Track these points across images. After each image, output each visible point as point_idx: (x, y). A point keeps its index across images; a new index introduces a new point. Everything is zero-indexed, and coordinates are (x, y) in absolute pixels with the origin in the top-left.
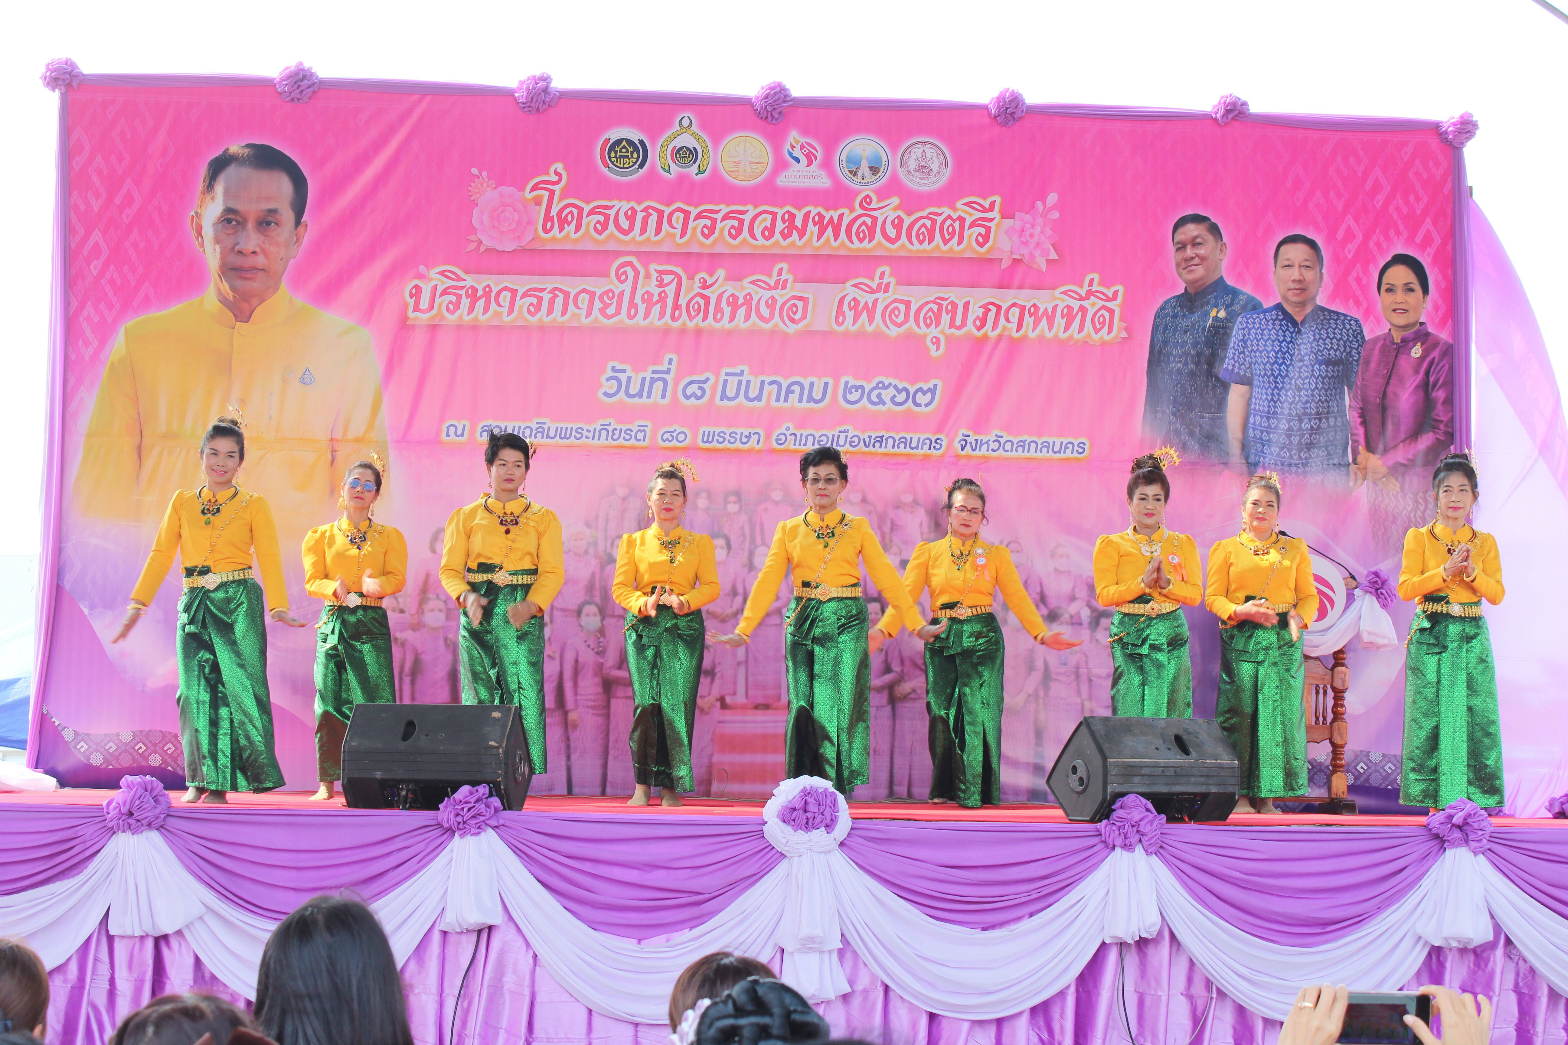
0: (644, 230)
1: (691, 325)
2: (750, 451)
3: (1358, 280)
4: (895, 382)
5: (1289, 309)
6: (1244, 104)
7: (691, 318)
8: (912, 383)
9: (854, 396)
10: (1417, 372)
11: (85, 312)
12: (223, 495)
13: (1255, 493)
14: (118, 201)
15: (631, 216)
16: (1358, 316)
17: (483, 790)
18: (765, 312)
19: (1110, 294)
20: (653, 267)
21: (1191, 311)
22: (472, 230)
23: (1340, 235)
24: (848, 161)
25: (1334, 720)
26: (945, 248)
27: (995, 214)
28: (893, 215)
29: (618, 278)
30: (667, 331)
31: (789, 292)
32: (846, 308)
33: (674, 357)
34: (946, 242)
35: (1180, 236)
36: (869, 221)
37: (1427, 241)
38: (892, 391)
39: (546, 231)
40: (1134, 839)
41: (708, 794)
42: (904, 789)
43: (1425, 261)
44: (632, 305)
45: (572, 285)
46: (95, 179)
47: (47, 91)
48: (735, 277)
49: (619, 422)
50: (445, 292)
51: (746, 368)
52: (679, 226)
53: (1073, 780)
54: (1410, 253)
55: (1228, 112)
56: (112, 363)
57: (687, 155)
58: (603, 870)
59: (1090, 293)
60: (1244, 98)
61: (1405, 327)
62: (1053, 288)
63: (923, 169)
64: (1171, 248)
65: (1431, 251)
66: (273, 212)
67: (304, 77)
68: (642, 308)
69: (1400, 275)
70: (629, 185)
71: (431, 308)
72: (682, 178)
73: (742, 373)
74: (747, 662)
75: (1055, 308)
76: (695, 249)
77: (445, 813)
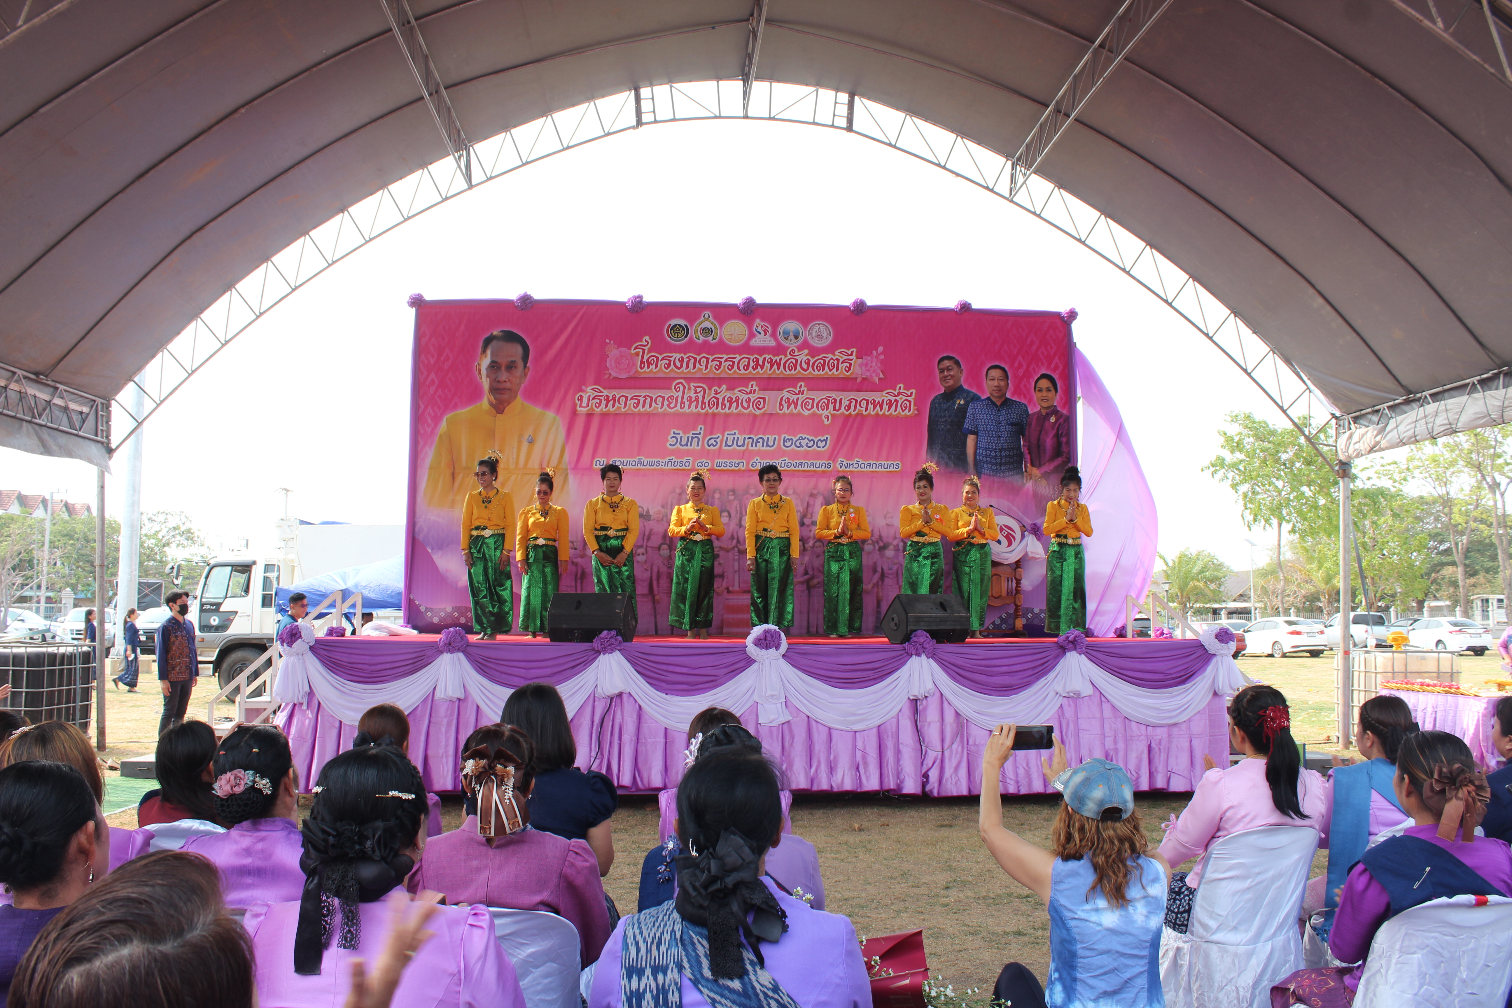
0: (687, 367)
1: (710, 411)
2: (739, 471)
3: (1025, 386)
4: (807, 437)
5: (994, 399)
6: (970, 304)
7: (710, 408)
8: (816, 437)
9: (788, 443)
10: (1053, 429)
11: (428, 411)
12: (492, 493)
13: (967, 488)
14: (442, 359)
15: (681, 361)
16: (1026, 403)
17: (613, 633)
18: (746, 405)
19: (909, 393)
20: (692, 384)
21: (948, 402)
22: (607, 369)
23: (1016, 365)
24: (784, 333)
25: (1016, 593)
26: (830, 373)
27: (854, 357)
28: (805, 358)
29: (676, 390)
30: (698, 415)
31: (756, 395)
32: (783, 402)
33: (702, 427)
34: (830, 370)
35: (941, 366)
36: (794, 361)
37: (1056, 368)
38: (806, 441)
39: (641, 368)
40: (921, 651)
41: (722, 633)
42: (815, 630)
43: (1056, 377)
44: (682, 402)
45: (654, 393)
46: (432, 349)
47: (410, 308)
48: (730, 388)
49: (677, 458)
50: (594, 398)
51: (737, 432)
52: (704, 365)
53: (892, 624)
54: (1049, 373)
55: (962, 308)
56: (441, 436)
57: (707, 331)
58: (671, 668)
59: (899, 394)
60: (969, 302)
61: (1047, 408)
62: (882, 391)
63: (819, 336)
64: (937, 372)
65: (1058, 372)
66: (513, 362)
67: (528, 299)
68: (687, 404)
69: (1044, 383)
70: (680, 346)
71: (588, 405)
72: (705, 342)
73: (735, 434)
74: (739, 571)
75: (883, 401)
76: (712, 376)
77: (596, 644)
